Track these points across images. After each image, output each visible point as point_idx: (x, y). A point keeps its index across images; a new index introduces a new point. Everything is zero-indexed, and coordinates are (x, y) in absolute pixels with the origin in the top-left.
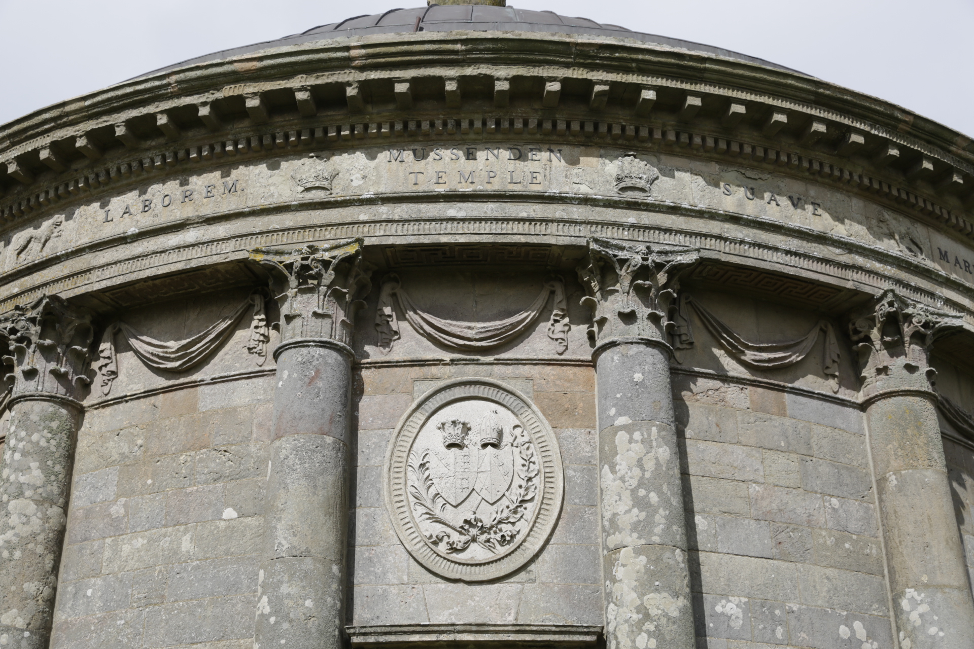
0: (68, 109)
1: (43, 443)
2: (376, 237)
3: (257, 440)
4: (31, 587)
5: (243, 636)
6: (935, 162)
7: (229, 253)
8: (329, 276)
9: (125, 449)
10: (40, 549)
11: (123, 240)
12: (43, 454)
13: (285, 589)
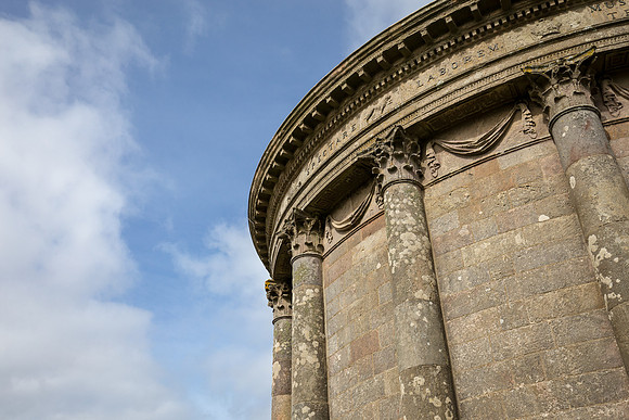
2: (601, 47)
3: (547, 176)
7: (505, 78)
8: (576, 73)
9: (458, 200)
11: (435, 89)
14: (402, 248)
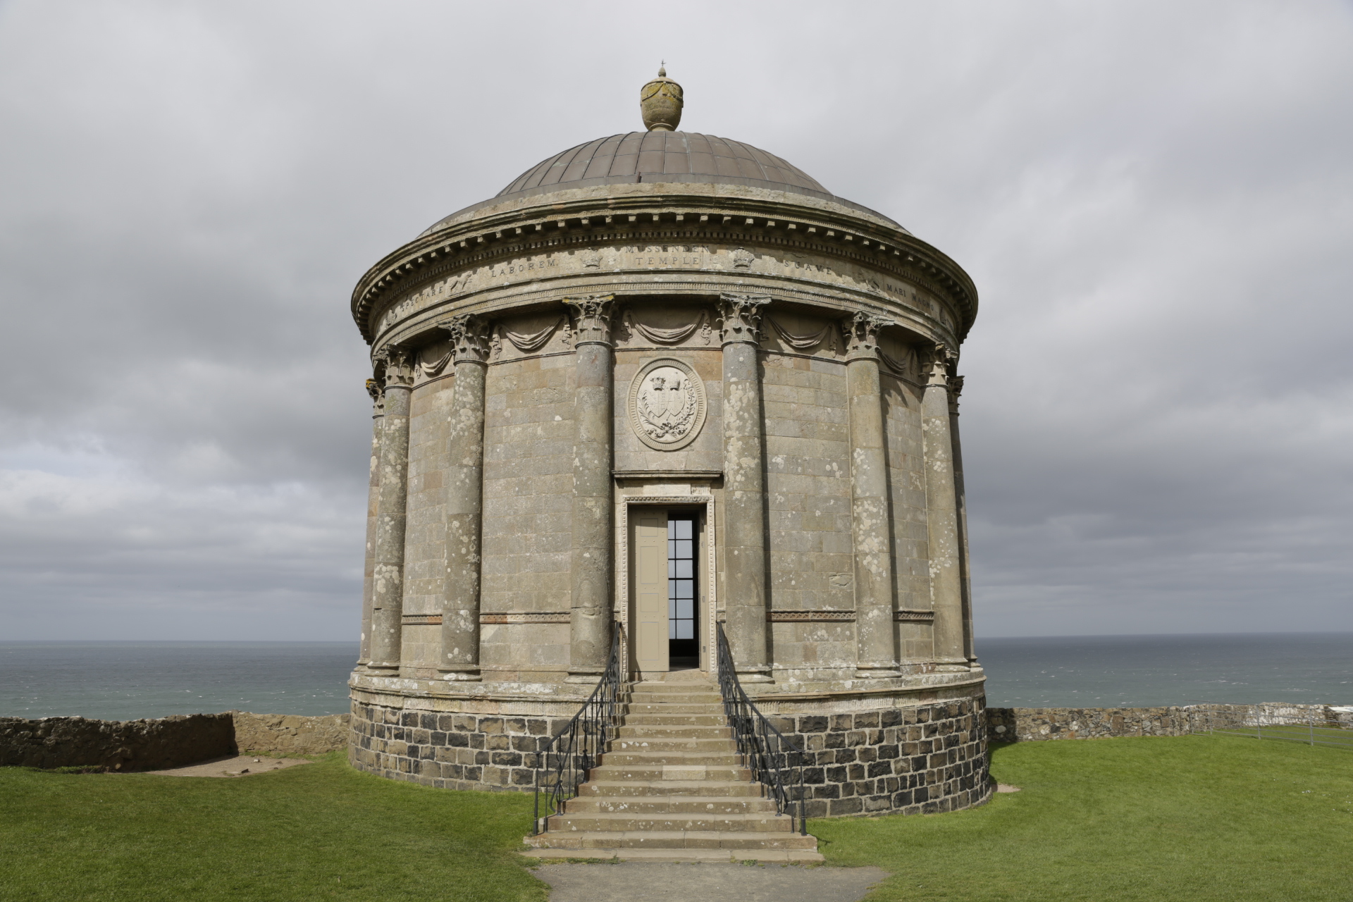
0: (473, 223)
1: (472, 383)
2: (622, 291)
3: (569, 384)
4: (474, 448)
5: (567, 473)
6: (886, 245)
7: (552, 297)
8: (600, 310)
9: (508, 386)
10: (475, 431)
11: (502, 288)
12: (472, 388)
13: (586, 456)
14: (460, 422)
